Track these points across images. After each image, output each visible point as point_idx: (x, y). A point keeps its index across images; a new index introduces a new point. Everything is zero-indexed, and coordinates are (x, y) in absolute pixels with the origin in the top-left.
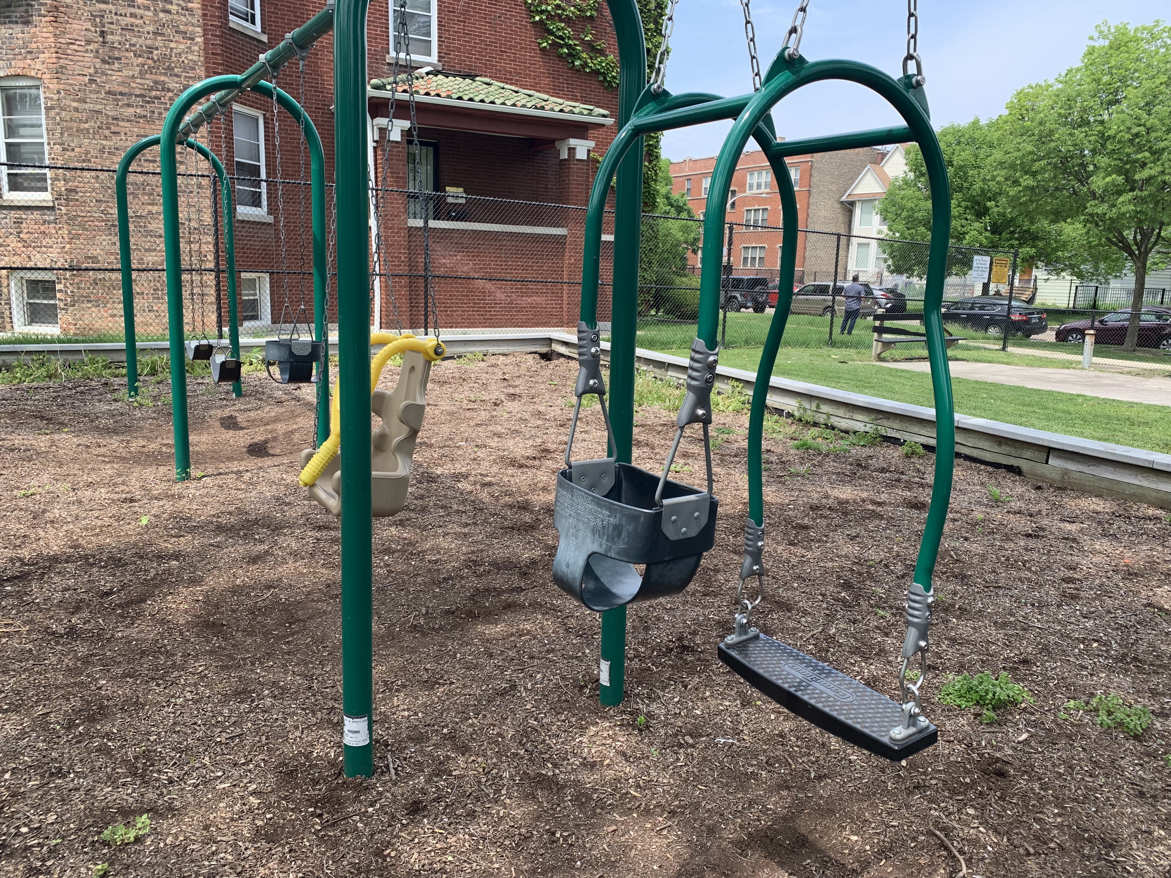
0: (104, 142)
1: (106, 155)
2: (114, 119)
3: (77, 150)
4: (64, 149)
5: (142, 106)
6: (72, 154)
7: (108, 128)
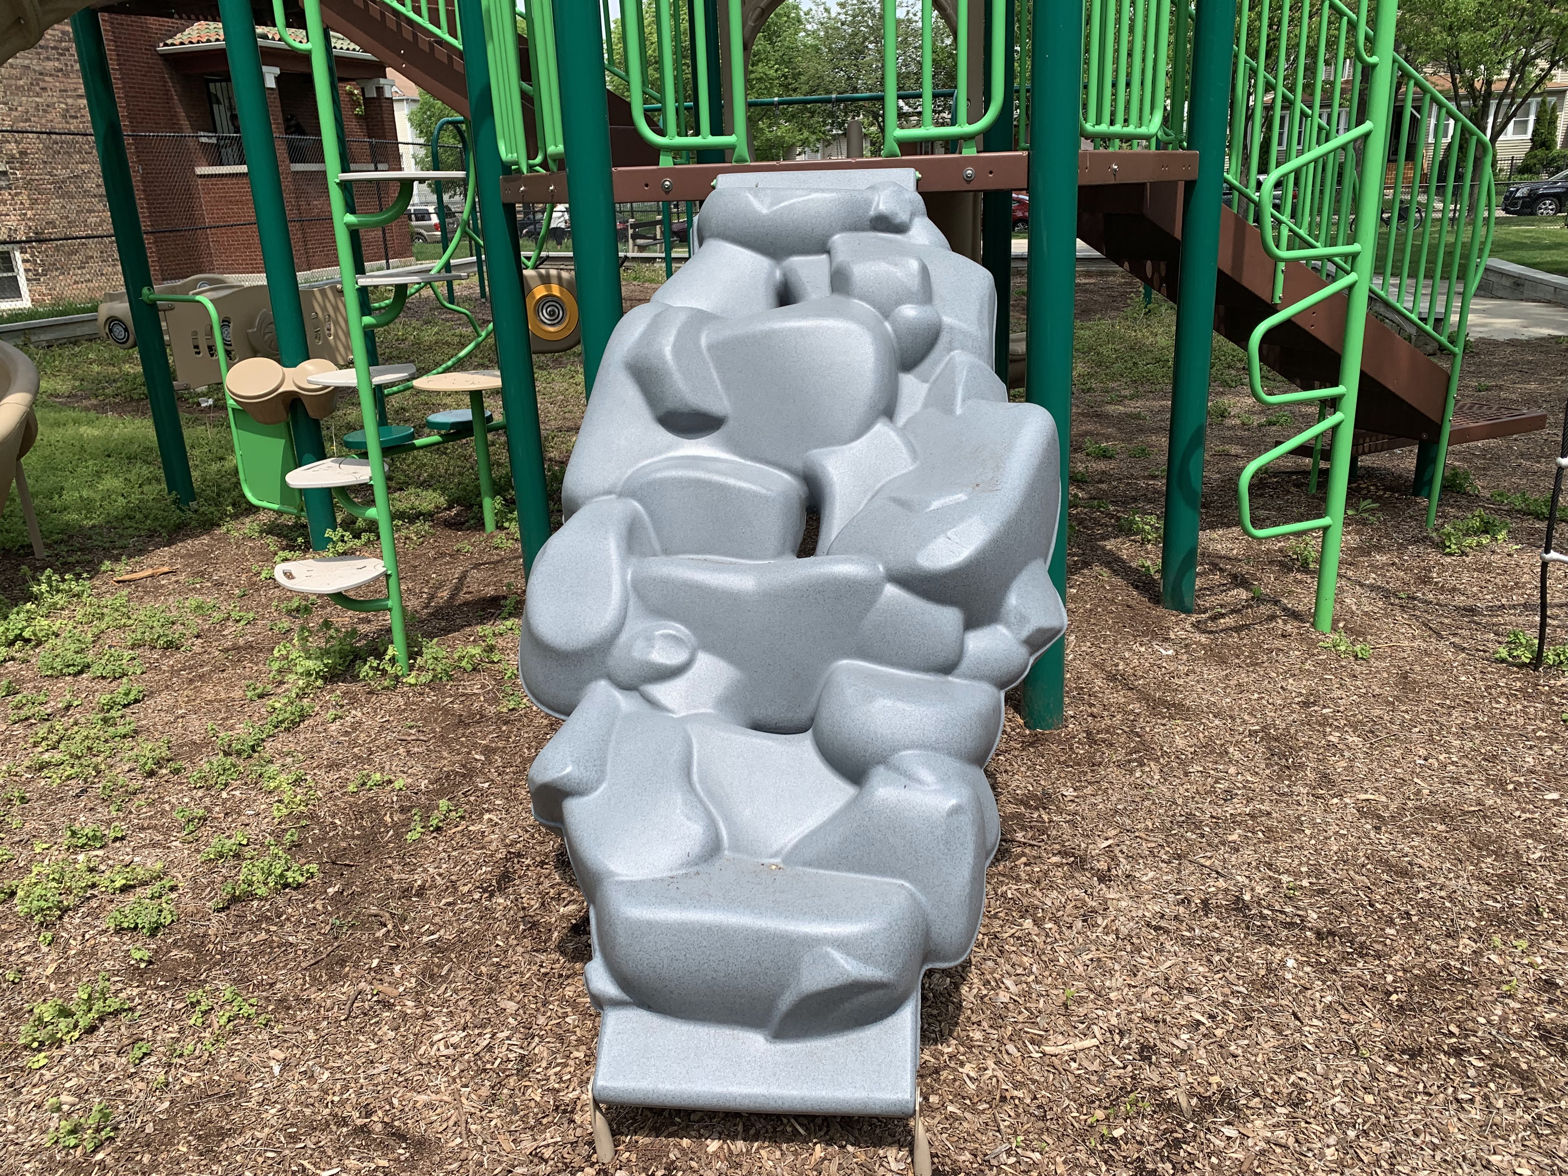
0: (37, 99)
1: (41, 113)
2: (41, 74)
3: (19, 109)
4: (10, 109)
5: (58, 59)
6: (16, 114)
7: (38, 84)
